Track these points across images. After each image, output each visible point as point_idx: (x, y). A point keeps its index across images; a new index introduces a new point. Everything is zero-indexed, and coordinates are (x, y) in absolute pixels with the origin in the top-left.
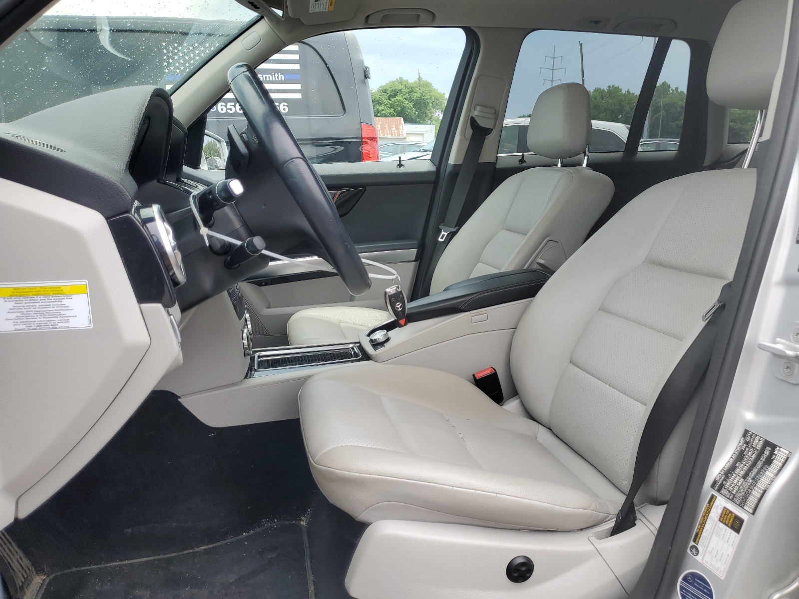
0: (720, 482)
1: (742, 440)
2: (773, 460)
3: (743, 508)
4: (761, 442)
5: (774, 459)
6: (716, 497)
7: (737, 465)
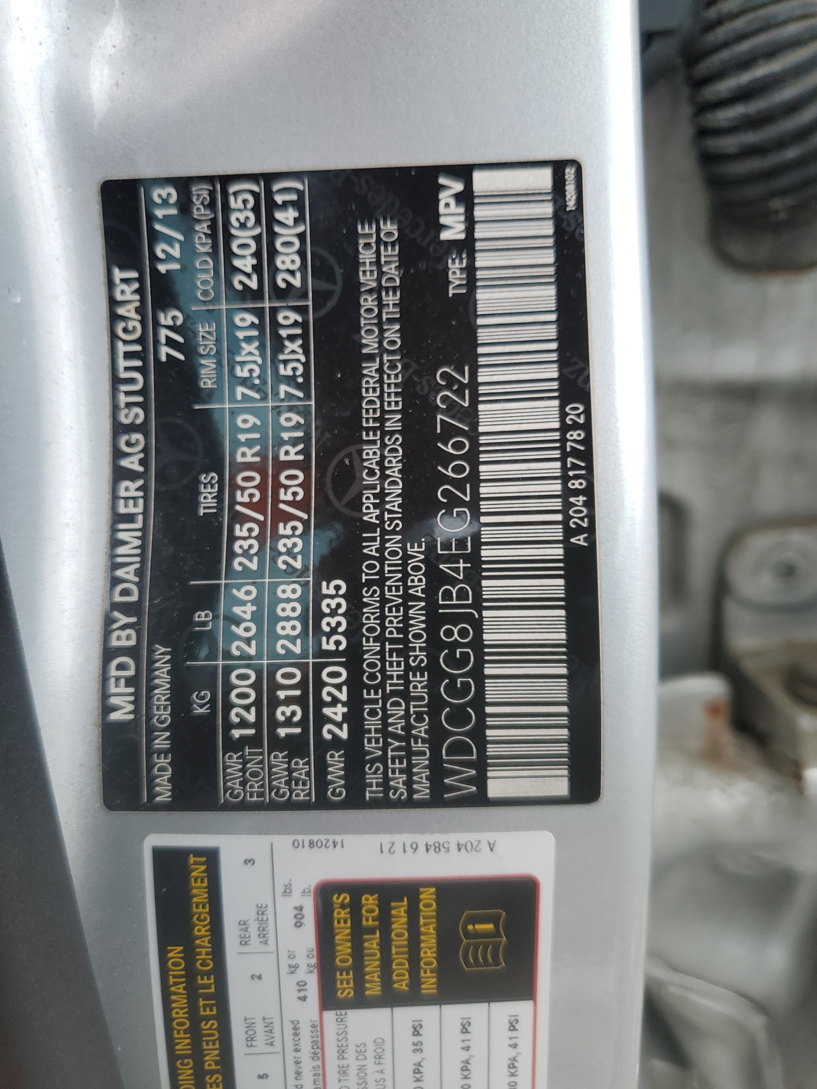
0: (163, 714)
1: (127, 293)
2: (467, 301)
3: (480, 799)
4: (288, 215)
5: (472, 283)
6: (211, 857)
7: (207, 500)
